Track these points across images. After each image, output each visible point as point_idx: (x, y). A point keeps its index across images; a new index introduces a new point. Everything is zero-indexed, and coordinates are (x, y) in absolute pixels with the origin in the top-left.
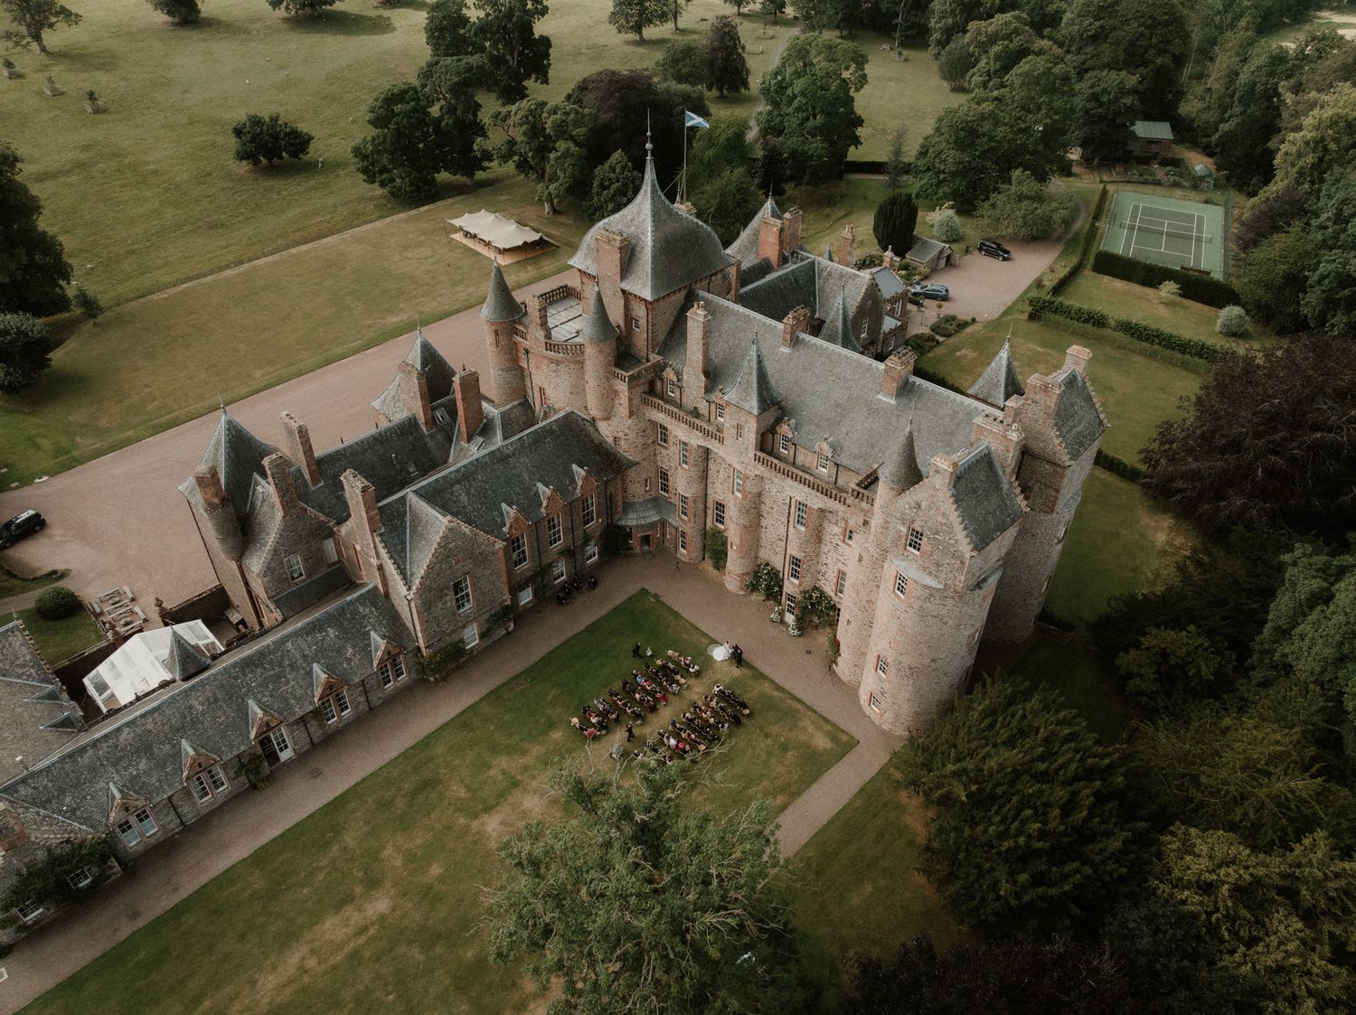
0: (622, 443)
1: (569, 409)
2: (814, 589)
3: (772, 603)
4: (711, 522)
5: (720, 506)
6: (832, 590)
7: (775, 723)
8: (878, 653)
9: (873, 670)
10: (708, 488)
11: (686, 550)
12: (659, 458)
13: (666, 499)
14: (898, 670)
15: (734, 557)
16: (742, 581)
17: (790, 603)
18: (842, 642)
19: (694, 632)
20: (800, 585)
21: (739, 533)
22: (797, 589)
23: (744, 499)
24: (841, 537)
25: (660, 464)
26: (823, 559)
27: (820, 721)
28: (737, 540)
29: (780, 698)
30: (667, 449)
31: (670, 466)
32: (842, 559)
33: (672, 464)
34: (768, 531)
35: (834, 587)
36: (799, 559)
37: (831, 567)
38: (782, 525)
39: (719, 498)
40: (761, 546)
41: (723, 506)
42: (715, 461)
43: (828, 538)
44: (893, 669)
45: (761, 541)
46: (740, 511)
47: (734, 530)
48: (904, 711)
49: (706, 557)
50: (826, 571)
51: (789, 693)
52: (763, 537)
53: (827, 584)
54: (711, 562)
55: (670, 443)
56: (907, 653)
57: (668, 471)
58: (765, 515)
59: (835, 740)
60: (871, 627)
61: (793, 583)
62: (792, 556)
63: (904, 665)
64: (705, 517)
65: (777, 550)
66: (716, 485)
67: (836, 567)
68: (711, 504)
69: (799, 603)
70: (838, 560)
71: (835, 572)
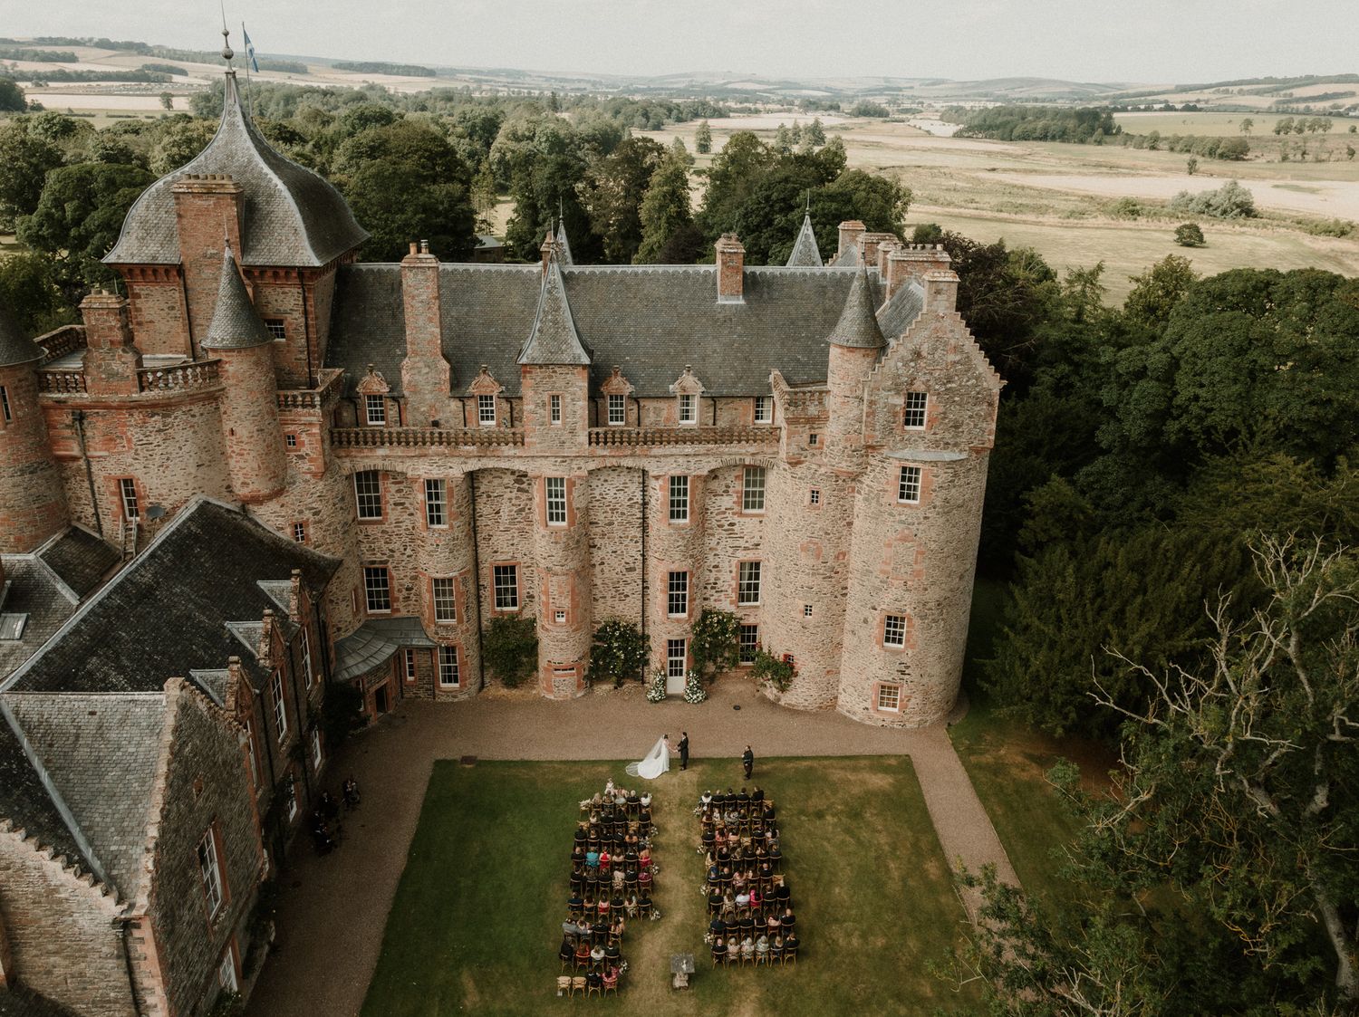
0: (311, 530)
1: (201, 498)
2: (706, 614)
3: (629, 685)
4: (490, 610)
5: (506, 573)
6: (731, 603)
7: (809, 797)
8: (885, 614)
9: (877, 649)
10: (479, 550)
11: (456, 681)
12: (364, 547)
13: (387, 618)
14: (923, 618)
15: (563, 635)
16: (579, 673)
17: (674, 658)
18: (795, 652)
19: (577, 768)
20: (690, 615)
21: (569, 588)
22: (686, 626)
23: (571, 523)
24: (737, 509)
25: (368, 557)
26: (712, 561)
27: (848, 762)
28: (566, 603)
29: (775, 769)
30: (381, 523)
31: (392, 551)
32: (742, 543)
33: (396, 546)
34: (606, 568)
35: (734, 596)
36: (685, 573)
37: (725, 566)
38: (632, 544)
39: (503, 558)
40: (596, 600)
41: (513, 569)
42: (489, 496)
43: (714, 523)
44: (917, 621)
45: (594, 591)
46: (567, 548)
47: (560, 587)
48: (935, 680)
49: (487, 680)
50: (717, 579)
51: (778, 758)
52: (599, 582)
53: (723, 597)
54: (499, 682)
55: (389, 508)
56: (933, 583)
57: (386, 562)
58: (598, 542)
59: (887, 770)
60: (845, 595)
61: (678, 620)
62: (672, 575)
63: (932, 605)
64: (479, 606)
65: (627, 590)
66: (494, 538)
67: (734, 562)
68: (488, 578)
69: (691, 647)
70: (736, 548)
71: (734, 570)
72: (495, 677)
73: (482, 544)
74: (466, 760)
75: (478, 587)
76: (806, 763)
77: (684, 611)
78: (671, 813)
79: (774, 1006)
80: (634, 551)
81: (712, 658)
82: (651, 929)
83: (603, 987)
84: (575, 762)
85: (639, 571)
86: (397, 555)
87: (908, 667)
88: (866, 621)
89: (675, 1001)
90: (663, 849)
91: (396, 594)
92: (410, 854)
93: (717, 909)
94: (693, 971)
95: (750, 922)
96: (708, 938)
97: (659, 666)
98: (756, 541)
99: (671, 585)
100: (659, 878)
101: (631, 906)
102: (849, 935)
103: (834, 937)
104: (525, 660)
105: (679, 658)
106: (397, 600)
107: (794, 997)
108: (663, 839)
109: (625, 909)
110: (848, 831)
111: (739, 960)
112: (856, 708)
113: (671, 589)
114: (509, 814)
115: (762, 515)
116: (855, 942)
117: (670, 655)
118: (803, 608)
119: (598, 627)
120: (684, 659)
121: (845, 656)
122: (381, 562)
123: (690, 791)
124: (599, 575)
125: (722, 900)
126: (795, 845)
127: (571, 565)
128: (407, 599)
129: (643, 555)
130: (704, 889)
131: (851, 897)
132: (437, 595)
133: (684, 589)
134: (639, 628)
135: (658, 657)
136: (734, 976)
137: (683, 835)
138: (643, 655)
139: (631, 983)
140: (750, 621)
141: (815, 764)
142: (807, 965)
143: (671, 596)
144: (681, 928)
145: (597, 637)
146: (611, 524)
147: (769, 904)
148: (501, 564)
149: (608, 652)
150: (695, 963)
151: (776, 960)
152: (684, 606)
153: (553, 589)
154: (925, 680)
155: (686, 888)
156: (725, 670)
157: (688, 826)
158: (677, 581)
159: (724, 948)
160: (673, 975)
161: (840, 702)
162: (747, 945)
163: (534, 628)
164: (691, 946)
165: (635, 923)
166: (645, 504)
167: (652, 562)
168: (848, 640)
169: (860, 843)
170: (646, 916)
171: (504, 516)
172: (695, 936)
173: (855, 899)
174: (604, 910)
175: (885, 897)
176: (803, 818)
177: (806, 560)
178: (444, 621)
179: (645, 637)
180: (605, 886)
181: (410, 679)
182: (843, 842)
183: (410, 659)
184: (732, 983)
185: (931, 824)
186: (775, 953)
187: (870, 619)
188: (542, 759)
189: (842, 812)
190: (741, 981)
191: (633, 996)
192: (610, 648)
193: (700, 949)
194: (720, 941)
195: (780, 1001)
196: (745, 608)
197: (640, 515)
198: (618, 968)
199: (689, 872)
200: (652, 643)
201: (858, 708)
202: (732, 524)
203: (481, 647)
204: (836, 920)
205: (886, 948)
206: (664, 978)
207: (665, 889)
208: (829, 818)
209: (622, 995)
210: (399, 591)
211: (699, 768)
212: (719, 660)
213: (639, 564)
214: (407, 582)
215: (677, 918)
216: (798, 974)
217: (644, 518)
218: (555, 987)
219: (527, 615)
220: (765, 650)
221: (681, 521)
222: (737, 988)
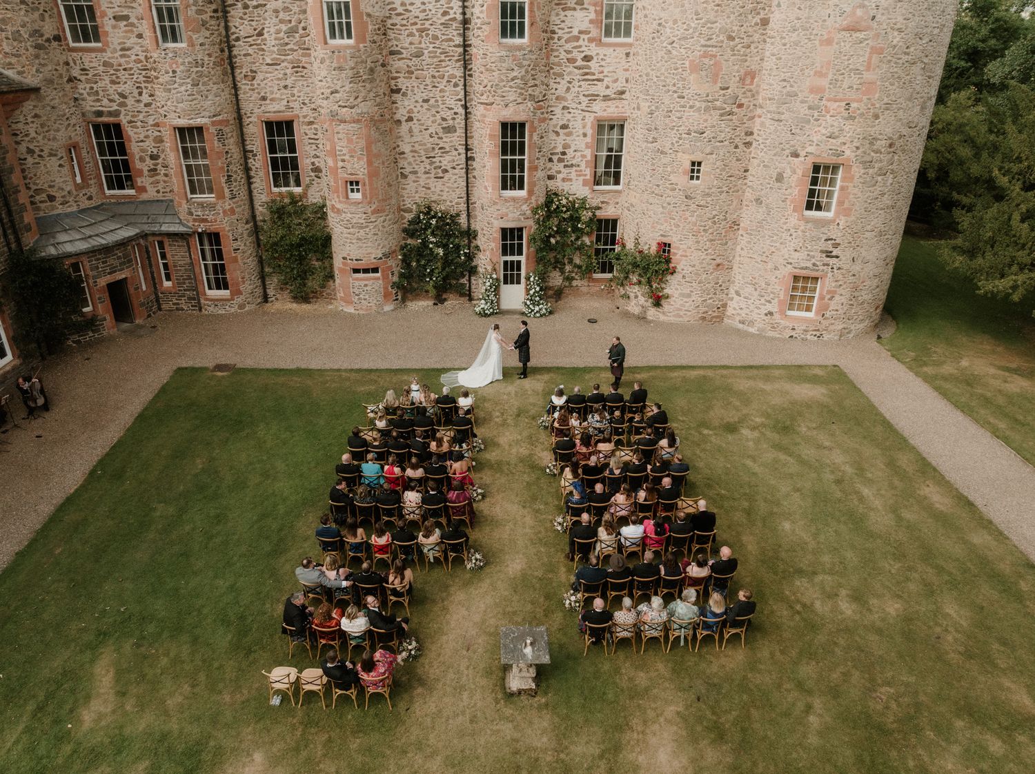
2: (551, 197)
3: (453, 302)
4: (265, 191)
5: (280, 130)
6: (585, 183)
7: (710, 408)
8: (810, 161)
9: (793, 220)
10: (241, 96)
11: (226, 288)
12: (83, 88)
13: (130, 201)
14: (868, 164)
15: (359, 218)
16: (385, 277)
17: (509, 258)
18: (673, 239)
19: (373, 376)
20: (531, 193)
21: (363, 143)
22: (525, 207)
23: (361, 39)
24: (594, 33)
25: (90, 105)
26: (559, 117)
27: (755, 372)
28: (359, 168)
29: (654, 378)
30: (102, 50)
31: (123, 96)
32: (600, 89)
33: (126, 88)
34: (415, 126)
35: (588, 173)
36: (522, 125)
37: (576, 125)
38: (450, 88)
39: (275, 109)
40: (404, 176)
41: (289, 124)
42: (246, 7)
43: (563, 55)
44: (857, 170)
45: (402, 163)
46: (355, 78)
47: (350, 141)
48: (870, 269)
49: (271, 292)
50: (566, 146)
51: (656, 368)
52: (406, 148)
53: (573, 176)
54: (286, 294)
55: (106, 24)
56: (888, 107)
57: (117, 114)
58: (403, 83)
59: (814, 380)
60: (748, 144)
61: (514, 199)
62: (504, 125)
63: (882, 144)
64: (250, 184)
65: (446, 162)
66: (260, 76)
67: (590, 118)
68: (257, 140)
69: (532, 240)
70: (593, 97)
71: (589, 132)
72: (283, 286)
73: (244, 86)
74: (219, 367)
75: (245, 154)
76: (694, 373)
77: (521, 187)
78: (504, 424)
79: (719, 734)
80: (452, 99)
81: (558, 265)
82: (467, 584)
83: (362, 691)
84: (371, 371)
85: (460, 132)
86: (130, 102)
87: (836, 246)
88: (780, 178)
89: (510, 720)
90: (491, 467)
91: (138, 165)
92: (92, 473)
93: (586, 550)
94: (546, 659)
95: (652, 569)
96: (572, 599)
97: (489, 268)
98: (619, 86)
99: (504, 145)
100: (483, 507)
101: (430, 542)
102: (832, 596)
103: (805, 600)
104: (317, 264)
105: (515, 258)
106: (140, 173)
107: (755, 713)
108: (492, 456)
109: (419, 547)
110: (778, 447)
111: (637, 640)
112: (755, 316)
113: (504, 152)
114: (262, 426)
115: (630, 45)
116: (847, 608)
117: (504, 253)
118: (688, 166)
119: (409, 216)
120: (523, 259)
121: (743, 240)
122: (110, 114)
123: (531, 400)
124: (407, 139)
125: (595, 534)
126: (701, 465)
127: (365, 107)
128: (153, 171)
129: (465, 107)
130: (561, 522)
131: (815, 536)
132: (186, 156)
133: (522, 152)
134: (463, 220)
135: (488, 256)
136: (627, 669)
137: (524, 451)
138: (470, 257)
139: (422, 682)
140: (608, 212)
141: (710, 373)
142: (765, 650)
143: (504, 162)
144: (522, 583)
145: (410, 233)
146: (419, 55)
147: (679, 543)
148: (273, 117)
149: (422, 252)
150: (550, 644)
151: (708, 640)
152: (521, 178)
153: (342, 146)
154: (857, 268)
155: (529, 520)
156: (574, 283)
157: (532, 440)
158: (512, 135)
159: (607, 616)
160: (506, 668)
161: (730, 311)
162: (653, 612)
163: (324, 217)
164: (540, 612)
165: (437, 573)
166: (466, 22)
167: (478, 111)
168: (749, 216)
169: (802, 462)
170: (459, 561)
171: (270, 39)
172: (548, 597)
173: (822, 538)
174: (382, 549)
175: (871, 535)
176: (706, 432)
177: (696, 86)
178: (200, 197)
179: (470, 234)
180: (389, 513)
181: (167, 284)
182: (776, 461)
183: (164, 256)
184: (624, 684)
185: (905, 441)
186: (707, 626)
187: (788, 172)
188: (327, 367)
189: (763, 425)
190: (642, 679)
191: (423, 706)
192: (425, 244)
193: (558, 617)
194: (598, 604)
195: (727, 719)
196: (603, 192)
197: (459, 40)
198: (394, 651)
199: (534, 498)
200: (480, 241)
201: (758, 316)
202: (587, 58)
203: (258, 243)
204: (800, 572)
205: (908, 619)
206: (488, 673)
207: (494, 523)
208: (745, 432)
209: (402, 705)
210: (142, 159)
211: (546, 377)
212: (568, 268)
213: (460, 122)
214: (149, 146)
215: (514, 565)
216: (753, 666)
217: (466, 46)
218: (265, 690)
219: (314, 198)
220: (630, 245)
221: (517, 41)
222: (634, 693)
